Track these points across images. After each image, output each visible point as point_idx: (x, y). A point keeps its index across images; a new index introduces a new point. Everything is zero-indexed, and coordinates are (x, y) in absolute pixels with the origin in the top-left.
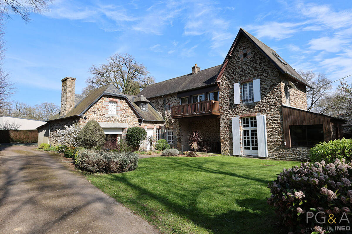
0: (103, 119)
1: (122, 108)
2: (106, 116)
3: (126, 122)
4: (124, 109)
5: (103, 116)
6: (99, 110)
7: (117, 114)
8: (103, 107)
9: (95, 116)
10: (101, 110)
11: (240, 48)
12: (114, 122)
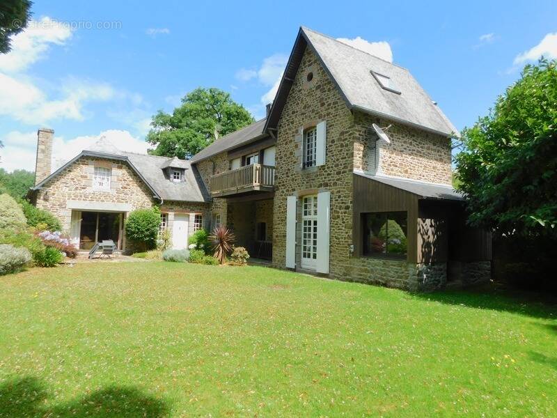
0: (81, 196)
1: (121, 179)
2: (89, 190)
3: (127, 202)
4: (124, 180)
5: (81, 192)
6: (75, 180)
7: (111, 188)
8: (82, 177)
9: (67, 190)
10: (78, 180)
11: (304, 64)
12: (103, 201)
